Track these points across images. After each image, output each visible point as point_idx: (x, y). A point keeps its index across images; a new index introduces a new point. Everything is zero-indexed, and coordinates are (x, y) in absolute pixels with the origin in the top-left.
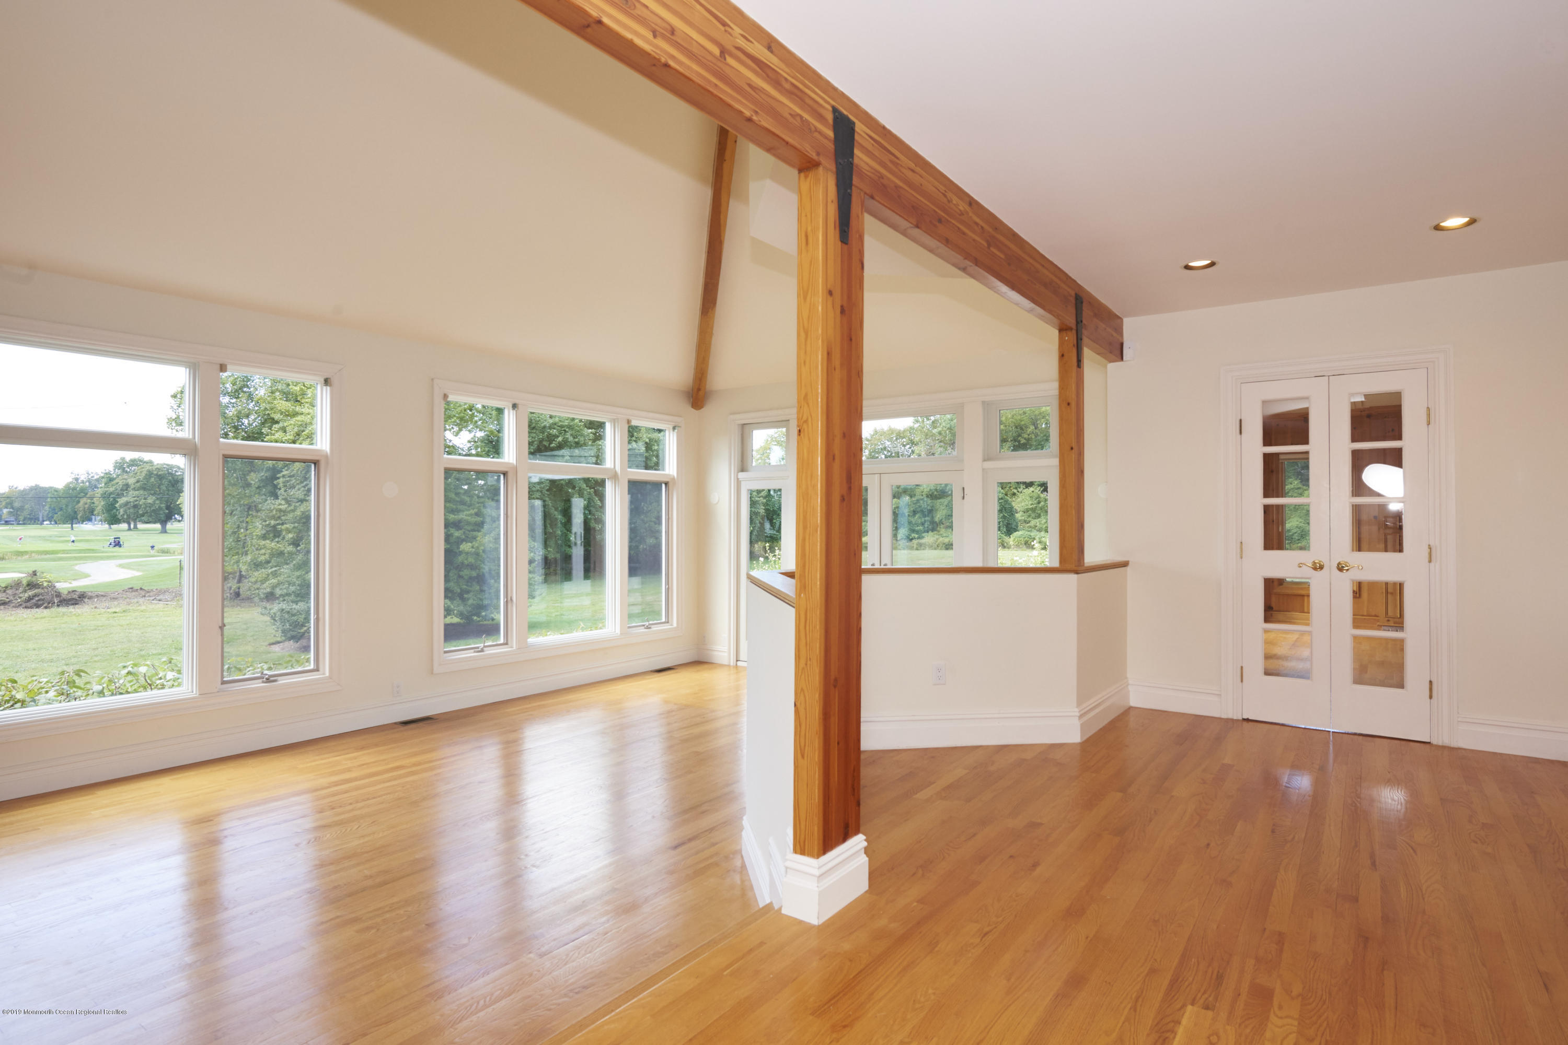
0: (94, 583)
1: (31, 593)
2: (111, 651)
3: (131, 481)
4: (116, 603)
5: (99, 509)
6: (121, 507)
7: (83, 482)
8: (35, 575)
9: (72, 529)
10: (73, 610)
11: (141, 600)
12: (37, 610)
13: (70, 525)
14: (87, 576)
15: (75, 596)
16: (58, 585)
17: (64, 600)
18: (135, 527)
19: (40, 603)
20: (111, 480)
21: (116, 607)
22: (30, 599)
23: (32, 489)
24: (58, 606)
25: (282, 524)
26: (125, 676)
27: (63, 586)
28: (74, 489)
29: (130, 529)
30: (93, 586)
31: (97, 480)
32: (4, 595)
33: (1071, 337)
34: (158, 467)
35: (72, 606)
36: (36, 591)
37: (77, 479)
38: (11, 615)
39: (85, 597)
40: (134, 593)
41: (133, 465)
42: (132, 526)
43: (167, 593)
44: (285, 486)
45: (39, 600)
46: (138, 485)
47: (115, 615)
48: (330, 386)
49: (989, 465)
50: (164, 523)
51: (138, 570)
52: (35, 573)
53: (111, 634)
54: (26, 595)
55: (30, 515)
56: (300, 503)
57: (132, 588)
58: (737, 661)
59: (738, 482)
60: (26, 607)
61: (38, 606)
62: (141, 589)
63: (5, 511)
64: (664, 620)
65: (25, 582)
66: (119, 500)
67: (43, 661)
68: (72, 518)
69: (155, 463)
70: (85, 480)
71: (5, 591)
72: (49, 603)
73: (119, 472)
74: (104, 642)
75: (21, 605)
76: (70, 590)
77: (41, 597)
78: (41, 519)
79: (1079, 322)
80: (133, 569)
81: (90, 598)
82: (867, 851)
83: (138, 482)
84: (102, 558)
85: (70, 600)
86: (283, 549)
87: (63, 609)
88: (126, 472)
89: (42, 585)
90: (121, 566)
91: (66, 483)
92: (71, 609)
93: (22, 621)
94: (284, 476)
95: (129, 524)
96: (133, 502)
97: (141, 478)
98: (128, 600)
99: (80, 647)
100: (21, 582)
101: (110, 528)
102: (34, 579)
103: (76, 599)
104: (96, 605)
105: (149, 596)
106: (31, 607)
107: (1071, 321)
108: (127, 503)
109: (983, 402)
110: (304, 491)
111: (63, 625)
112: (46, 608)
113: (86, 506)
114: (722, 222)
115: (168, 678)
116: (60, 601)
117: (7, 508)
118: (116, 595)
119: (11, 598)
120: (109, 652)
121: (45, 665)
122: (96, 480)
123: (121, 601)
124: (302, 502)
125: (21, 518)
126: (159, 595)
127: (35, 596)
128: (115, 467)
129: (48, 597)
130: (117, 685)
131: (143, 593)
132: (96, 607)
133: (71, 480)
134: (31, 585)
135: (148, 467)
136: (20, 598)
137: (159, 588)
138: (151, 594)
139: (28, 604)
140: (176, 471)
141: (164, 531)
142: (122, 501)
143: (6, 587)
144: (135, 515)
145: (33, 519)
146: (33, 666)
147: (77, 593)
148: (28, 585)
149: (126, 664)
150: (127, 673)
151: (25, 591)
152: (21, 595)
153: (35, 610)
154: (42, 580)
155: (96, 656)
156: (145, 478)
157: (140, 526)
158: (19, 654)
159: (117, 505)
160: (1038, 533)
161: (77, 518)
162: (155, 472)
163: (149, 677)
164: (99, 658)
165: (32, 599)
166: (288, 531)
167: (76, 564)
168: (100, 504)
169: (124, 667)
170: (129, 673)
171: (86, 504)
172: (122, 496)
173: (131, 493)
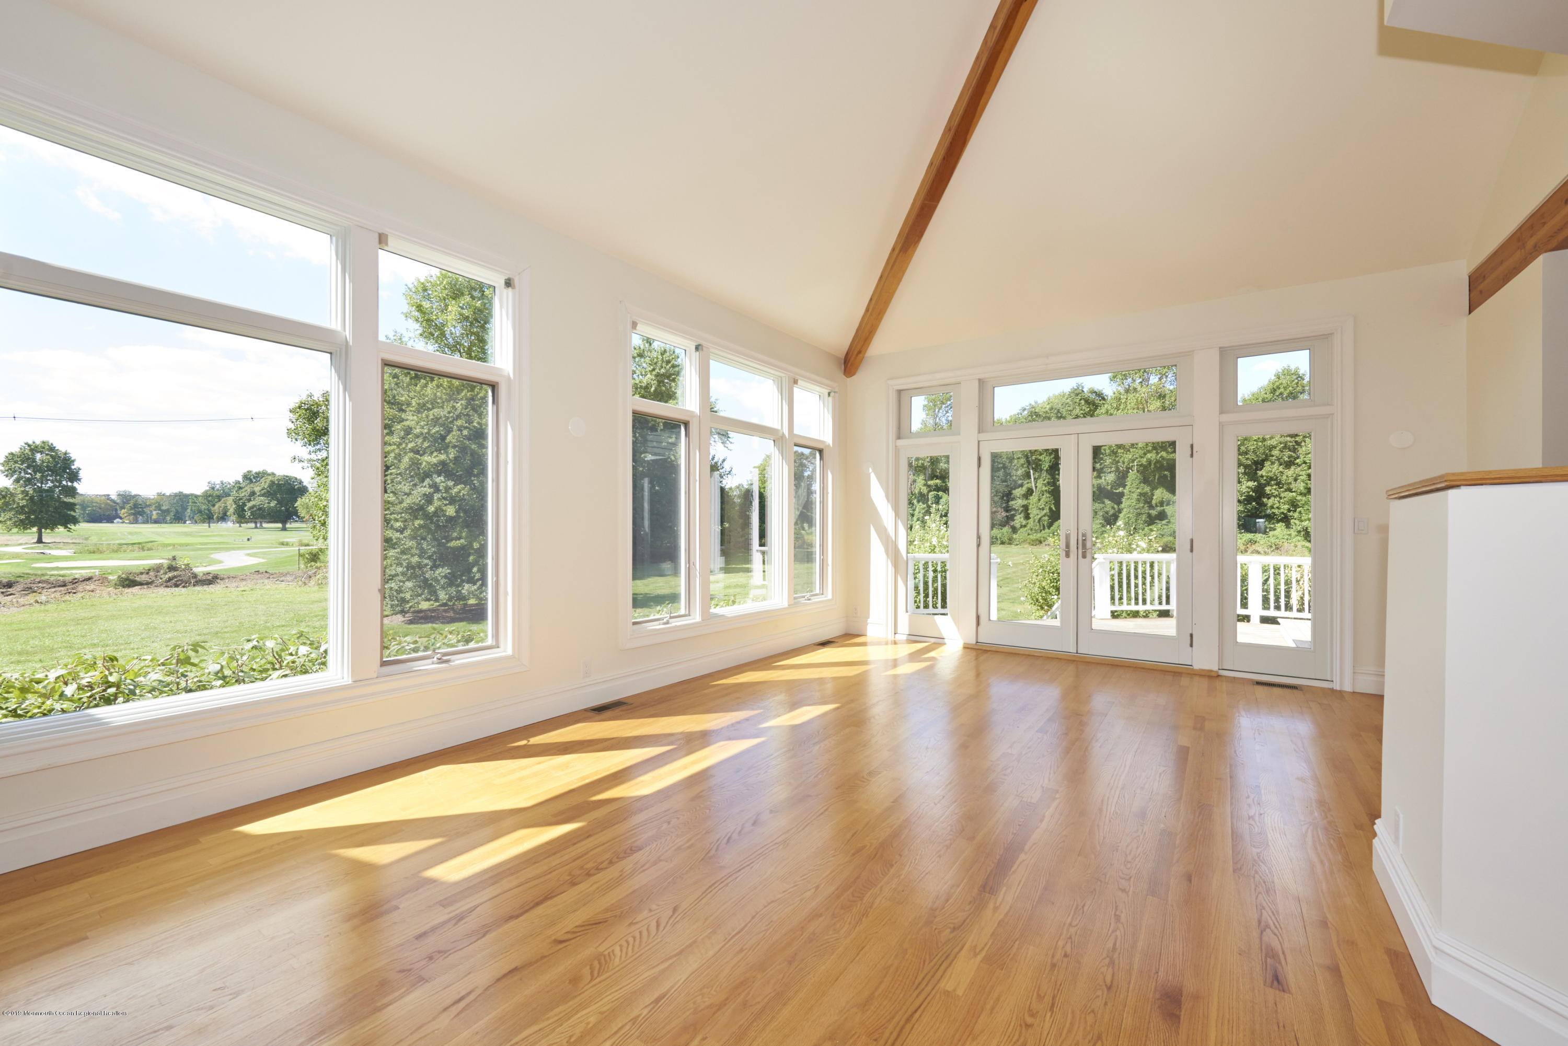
0: (225, 567)
1: (170, 575)
2: (240, 623)
3: (257, 489)
4: (244, 583)
5: (231, 510)
6: (249, 509)
7: (218, 490)
8: (175, 559)
9: (209, 527)
10: (207, 589)
11: (266, 581)
12: (176, 589)
13: (208, 524)
14: (221, 562)
15: (210, 578)
16: (196, 570)
17: (200, 581)
18: (261, 525)
19: (178, 583)
20: (240, 488)
21: (243, 586)
22: (170, 579)
24: (194, 585)
25: (391, 514)
26: (249, 651)
27: (199, 570)
28: (213, 496)
29: (256, 527)
30: (225, 570)
31: (230, 489)
32: (147, 576)
34: (280, 478)
35: (206, 586)
36: (175, 573)
38: (153, 593)
39: (217, 578)
40: (260, 576)
42: (258, 525)
43: (288, 576)
44: (392, 482)
45: (177, 581)
46: (263, 492)
47: (244, 593)
48: (514, 288)
49: (1227, 418)
50: (284, 522)
51: (263, 558)
52: (174, 558)
53: (239, 609)
54: (167, 576)
55: (175, 515)
56: (406, 496)
57: (258, 571)
58: (895, 634)
59: (897, 450)
60: (167, 587)
61: (177, 586)
62: (266, 572)
63: (154, 513)
64: (817, 591)
65: (165, 566)
66: (247, 504)
67: (177, 632)
68: (209, 518)
69: (277, 474)
70: (219, 488)
71: (148, 573)
72: (186, 583)
73: (247, 481)
74: (233, 615)
75: (162, 584)
76: (205, 573)
77: (179, 578)
78: (184, 519)
80: (259, 557)
81: (222, 579)
83: (262, 490)
84: (233, 549)
85: (204, 581)
86: (391, 535)
87: (198, 588)
88: (253, 481)
89: (181, 567)
90: (249, 555)
91: (204, 490)
92: (205, 587)
93: (162, 597)
94: (391, 474)
95: (256, 523)
96: (259, 505)
97: (266, 487)
98: (255, 581)
99: (212, 619)
100: (162, 566)
101: (240, 526)
102: (173, 563)
103: (212, 580)
104: (228, 585)
105: (273, 578)
106: (171, 587)
108: (254, 507)
109: (1221, 349)
110: (409, 486)
111: (199, 602)
112: (184, 587)
113: (221, 509)
114: (977, 114)
115: (300, 654)
116: (196, 582)
117: (155, 510)
118: (244, 577)
119: (154, 578)
120: (238, 624)
121: (180, 635)
122: (228, 489)
123: (249, 581)
124: (408, 496)
125: (168, 518)
126: (281, 577)
127: (175, 577)
128: (243, 479)
129: (185, 578)
130: (240, 662)
131: (267, 575)
132: (227, 587)
133: (208, 488)
134: (171, 568)
135: (270, 478)
136: (161, 579)
137: (281, 571)
138: (275, 576)
139: (169, 584)
140: (294, 482)
141: (284, 529)
142: (249, 505)
143: (149, 570)
144: (260, 516)
145: (179, 518)
146: (169, 636)
147: (211, 575)
148: (169, 568)
149: (249, 638)
150: (252, 648)
151: (166, 573)
152: (162, 576)
153: (174, 589)
154: (181, 563)
155: (226, 627)
156: (269, 486)
157: (265, 525)
158: (157, 626)
159: (245, 508)
161: (213, 519)
162: (276, 482)
163: (277, 652)
164: (229, 629)
165: (172, 580)
166: (397, 520)
167: (212, 554)
168: (232, 508)
169: (249, 641)
170: (255, 647)
171: (221, 507)
172: (249, 500)
173: (257, 499)
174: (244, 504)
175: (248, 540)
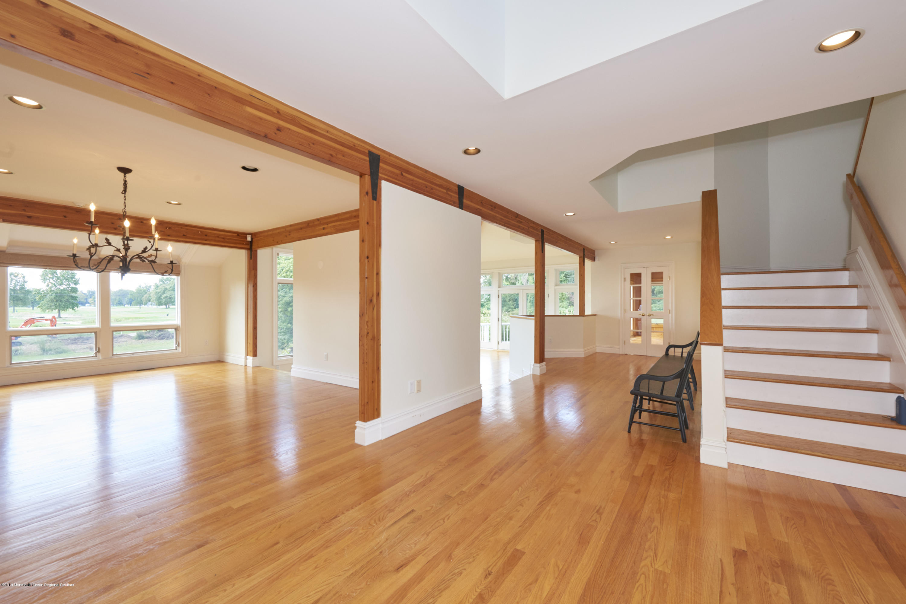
3: (168, 287)
6: (164, 298)
13: (139, 307)
18: (169, 307)
19: (164, 337)
22: (160, 336)
23: (120, 291)
28: (141, 290)
29: (166, 308)
33: (582, 259)
37: (140, 286)
41: (167, 280)
42: (167, 307)
45: (163, 336)
46: (171, 289)
49: (557, 287)
55: (119, 302)
60: (159, 339)
68: (140, 303)
70: (144, 287)
73: (161, 283)
75: (156, 338)
77: (164, 335)
78: (124, 304)
79: (584, 255)
82: (546, 365)
83: (171, 287)
88: (164, 283)
95: (166, 306)
107: (582, 255)
108: (166, 297)
109: (555, 269)
113: (147, 298)
119: (152, 336)
125: (115, 303)
127: (162, 335)
128: (160, 281)
129: (167, 335)
139: (159, 338)
142: (164, 296)
152: (156, 334)
160: (562, 309)
161: (142, 303)
168: (154, 298)
172: (164, 293)
173: (168, 292)
174: (161, 295)
175: (167, 315)
